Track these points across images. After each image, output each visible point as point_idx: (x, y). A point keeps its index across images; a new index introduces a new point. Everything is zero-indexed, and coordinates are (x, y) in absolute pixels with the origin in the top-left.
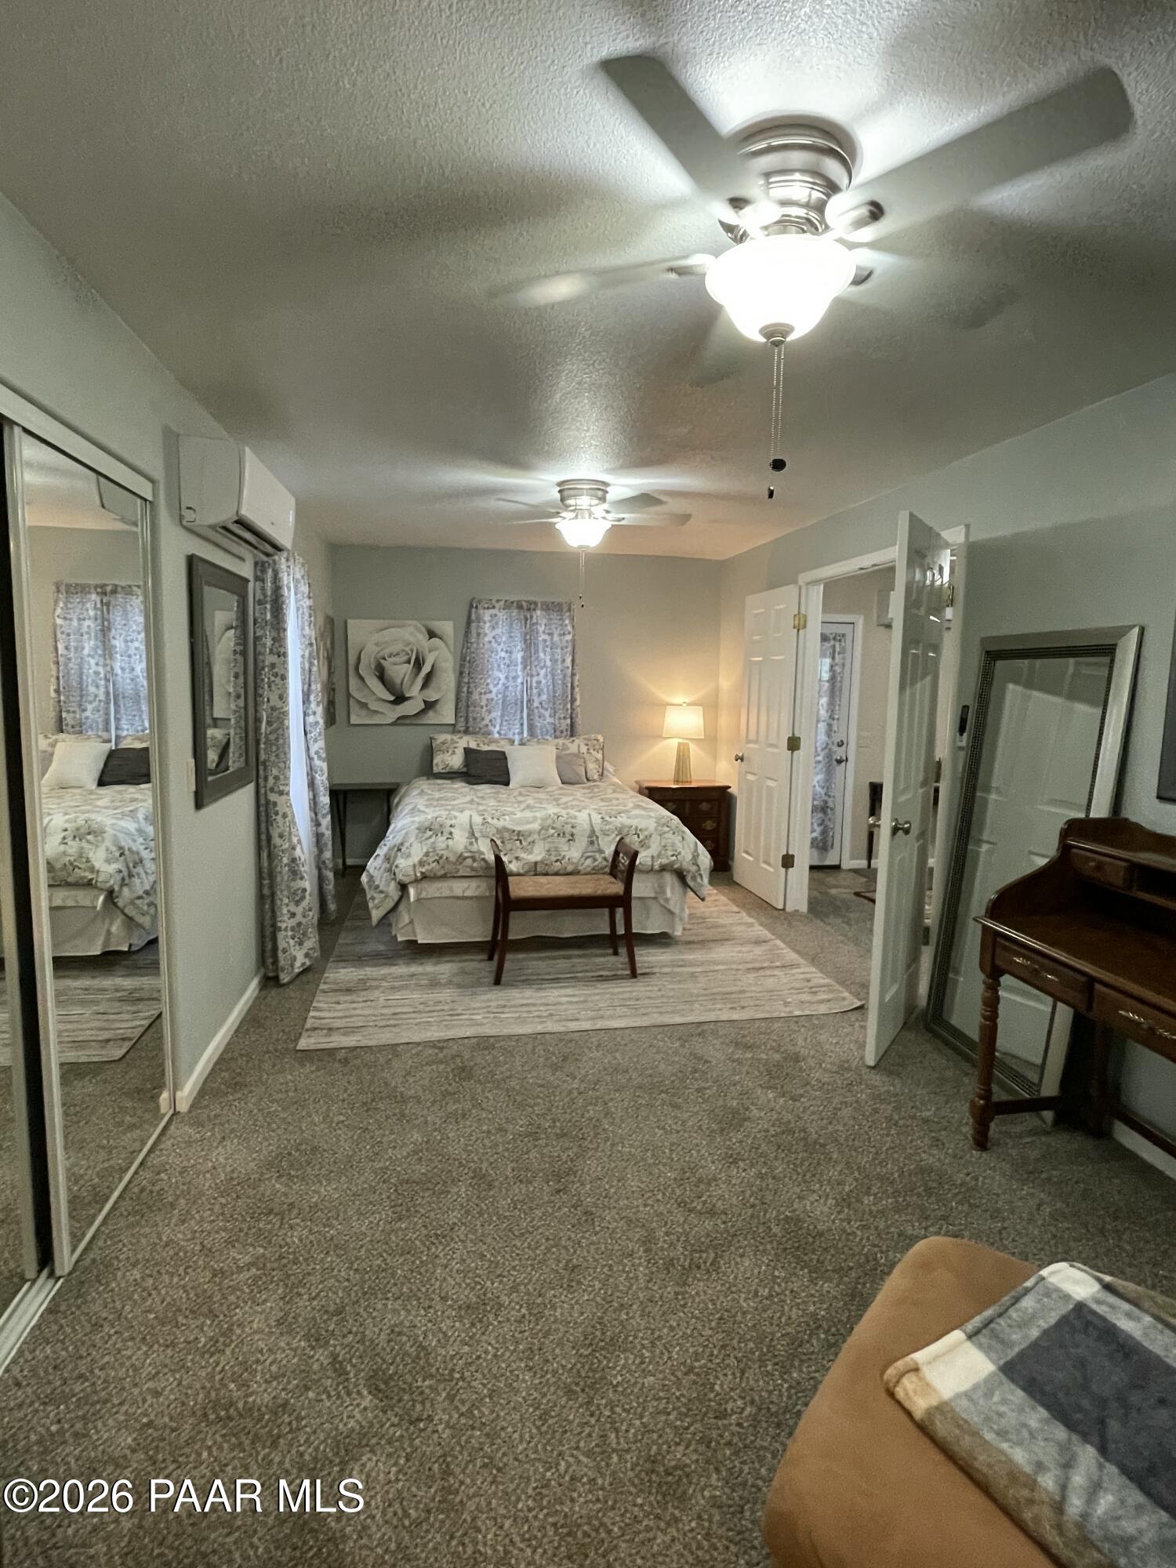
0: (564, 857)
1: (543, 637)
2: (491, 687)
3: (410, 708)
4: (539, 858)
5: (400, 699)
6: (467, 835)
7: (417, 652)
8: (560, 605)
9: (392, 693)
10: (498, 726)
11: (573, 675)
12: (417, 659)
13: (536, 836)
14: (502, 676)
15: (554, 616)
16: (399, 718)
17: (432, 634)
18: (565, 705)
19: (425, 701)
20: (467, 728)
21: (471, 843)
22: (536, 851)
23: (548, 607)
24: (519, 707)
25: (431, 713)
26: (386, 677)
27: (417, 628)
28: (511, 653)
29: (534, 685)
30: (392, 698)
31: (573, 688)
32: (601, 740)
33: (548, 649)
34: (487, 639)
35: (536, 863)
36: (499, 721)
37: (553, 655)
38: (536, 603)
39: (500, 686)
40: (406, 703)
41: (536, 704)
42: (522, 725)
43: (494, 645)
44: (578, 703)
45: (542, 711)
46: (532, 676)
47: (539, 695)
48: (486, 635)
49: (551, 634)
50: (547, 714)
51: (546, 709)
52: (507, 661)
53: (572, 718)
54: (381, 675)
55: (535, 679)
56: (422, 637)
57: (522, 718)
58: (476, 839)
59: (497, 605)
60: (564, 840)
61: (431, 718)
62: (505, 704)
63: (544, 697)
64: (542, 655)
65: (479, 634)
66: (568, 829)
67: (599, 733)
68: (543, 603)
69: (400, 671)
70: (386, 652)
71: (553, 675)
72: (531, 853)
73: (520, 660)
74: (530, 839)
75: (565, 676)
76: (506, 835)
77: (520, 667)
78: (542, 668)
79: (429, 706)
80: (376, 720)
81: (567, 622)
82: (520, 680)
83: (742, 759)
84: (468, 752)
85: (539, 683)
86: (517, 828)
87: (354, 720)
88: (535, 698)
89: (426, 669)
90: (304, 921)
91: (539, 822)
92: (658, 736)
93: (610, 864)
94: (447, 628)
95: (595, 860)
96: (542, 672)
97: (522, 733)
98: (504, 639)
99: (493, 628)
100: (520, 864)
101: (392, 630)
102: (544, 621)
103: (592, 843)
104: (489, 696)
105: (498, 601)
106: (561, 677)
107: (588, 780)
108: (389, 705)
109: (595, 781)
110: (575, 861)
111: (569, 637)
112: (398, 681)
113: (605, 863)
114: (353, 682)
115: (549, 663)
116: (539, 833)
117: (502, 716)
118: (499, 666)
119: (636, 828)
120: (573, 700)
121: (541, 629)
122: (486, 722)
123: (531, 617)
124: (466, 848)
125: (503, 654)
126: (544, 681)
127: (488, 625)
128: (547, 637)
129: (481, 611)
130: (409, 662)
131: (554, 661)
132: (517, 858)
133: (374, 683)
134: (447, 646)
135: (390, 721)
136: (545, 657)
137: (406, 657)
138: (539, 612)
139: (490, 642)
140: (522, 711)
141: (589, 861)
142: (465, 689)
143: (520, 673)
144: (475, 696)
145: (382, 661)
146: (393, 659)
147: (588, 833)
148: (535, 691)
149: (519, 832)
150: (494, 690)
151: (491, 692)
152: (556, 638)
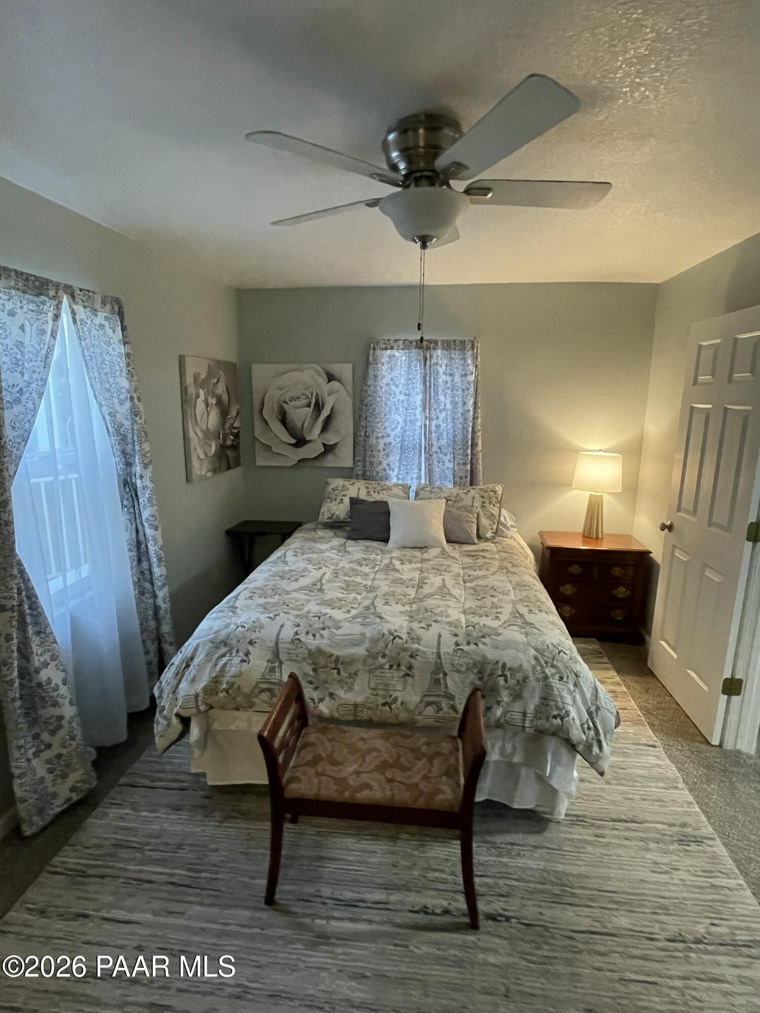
0: (396, 699)
1: (442, 378)
2: (389, 431)
3: (312, 450)
4: (359, 699)
5: (301, 442)
6: (269, 656)
7: (317, 396)
8: (463, 343)
9: (293, 437)
10: (396, 470)
11: (475, 418)
12: (317, 403)
13: (359, 666)
14: (401, 420)
15: (456, 355)
16: (300, 461)
17: (331, 378)
18: (465, 450)
19: (324, 444)
20: (365, 472)
21: (272, 670)
22: (357, 688)
23: (448, 346)
24: (417, 451)
25: (330, 457)
26: (287, 422)
27: (316, 371)
28: (409, 395)
29: (434, 428)
30: (293, 441)
31: (474, 432)
32: (500, 492)
33: (449, 391)
34: (384, 381)
35: (356, 706)
36: (397, 464)
37: (453, 396)
38: (436, 342)
39: (398, 429)
40: (307, 446)
41: (434, 449)
42: (420, 470)
43: (393, 388)
44: (480, 448)
45: (441, 456)
46: (431, 420)
47: (438, 439)
48: (384, 377)
49: (451, 375)
50: (446, 459)
51: (446, 454)
52: (406, 405)
53: (472, 464)
54: (284, 419)
55: (434, 423)
56: (322, 380)
57: (420, 464)
58: (281, 663)
59: (395, 346)
60: (396, 674)
61: (330, 461)
62: (403, 449)
63: (444, 442)
64: (442, 398)
65: (376, 377)
66: (405, 658)
67: (498, 483)
68: (443, 342)
69: (300, 415)
70: (287, 396)
71: (453, 419)
72: (350, 689)
73: (419, 403)
74: (352, 670)
75: (465, 419)
76: (322, 661)
77: (419, 409)
78: (441, 411)
79: (329, 449)
80: (281, 462)
81: (469, 361)
82: (418, 424)
83: (670, 528)
84: (354, 502)
85: (438, 426)
86: (336, 652)
87: (260, 462)
88: (434, 442)
89: (325, 413)
90: (64, 751)
91: (367, 644)
92: (567, 485)
93: (460, 716)
94: (345, 370)
95: (440, 709)
96: (442, 416)
97: (419, 478)
98: (403, 381)
99: (392, 370)
100: (334, 704)
101: (291, 374)
102: (445, 361)
103: (437, 682)
104: (386, 440)
105: (396, 341)
106: (461, 420)
107: (479, 537)
108: (291, 448)
109: (487, 540)
110: (411, 707)
111: (471, 378)
112: (299, 425)
113: (453, 714)
114: (258, 425)
115: (449, 406)
116: (365, 661)
117: (400, 461)
118: (397, 409)
119: (504, 665)
120: (474, 445)
121: (441, 370)
122: (384, 465)
123: (431, 357)
124: (263, 677)
125: (401, 397)
126: (443, 425)
127: (386, 366)
128: (449, 379)
129: (378, 352)
130: (309, 406)
131: (454, 404)
132: (331, 695)
133: (277, 427)
134: (346, 390)
135: (290, 464)
136: (444, 400)
137: (307, 401)
138: (439, 352)
139: (388, 384)
140: (420, 456)
141: (430, 710)
142: (363, 433)
143: (419, 417)
144: (373, 440)
145: (285, 405)
146: (293, 403)
147: (432, 668)
148: (434, 435)
149: (338, 657)
150: (392, 434)
151: (388, 436)
152: (457, 379)
